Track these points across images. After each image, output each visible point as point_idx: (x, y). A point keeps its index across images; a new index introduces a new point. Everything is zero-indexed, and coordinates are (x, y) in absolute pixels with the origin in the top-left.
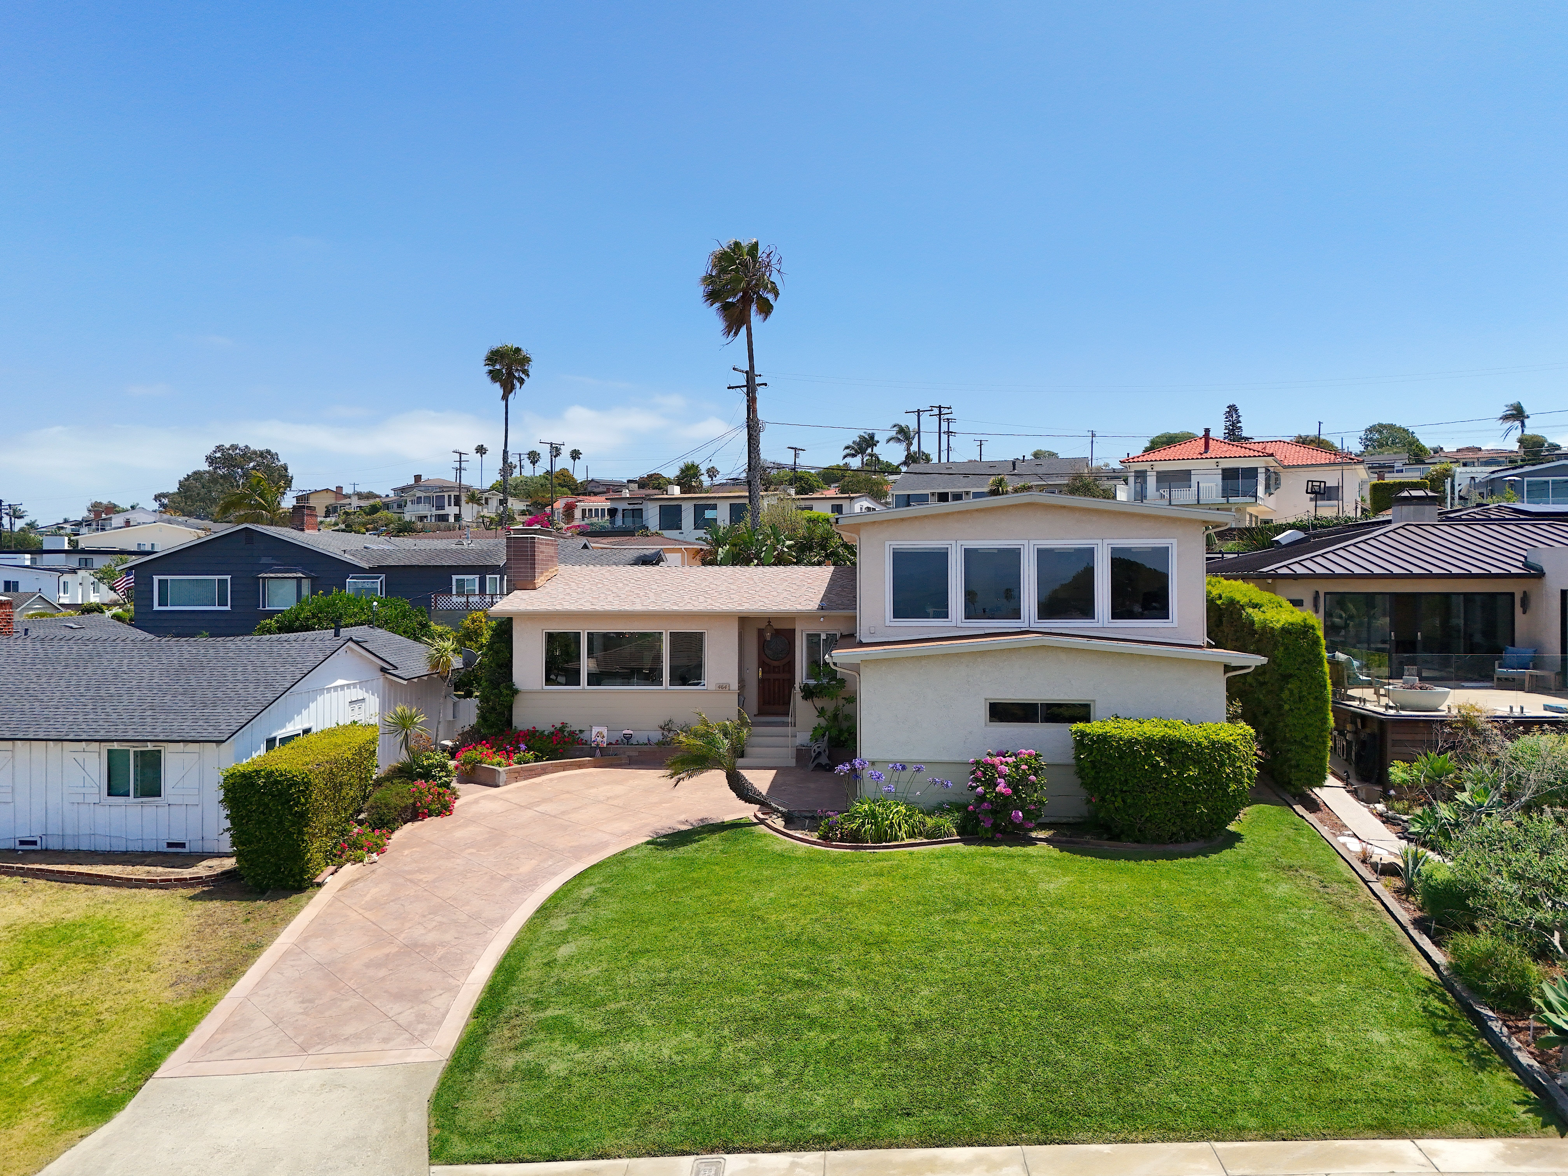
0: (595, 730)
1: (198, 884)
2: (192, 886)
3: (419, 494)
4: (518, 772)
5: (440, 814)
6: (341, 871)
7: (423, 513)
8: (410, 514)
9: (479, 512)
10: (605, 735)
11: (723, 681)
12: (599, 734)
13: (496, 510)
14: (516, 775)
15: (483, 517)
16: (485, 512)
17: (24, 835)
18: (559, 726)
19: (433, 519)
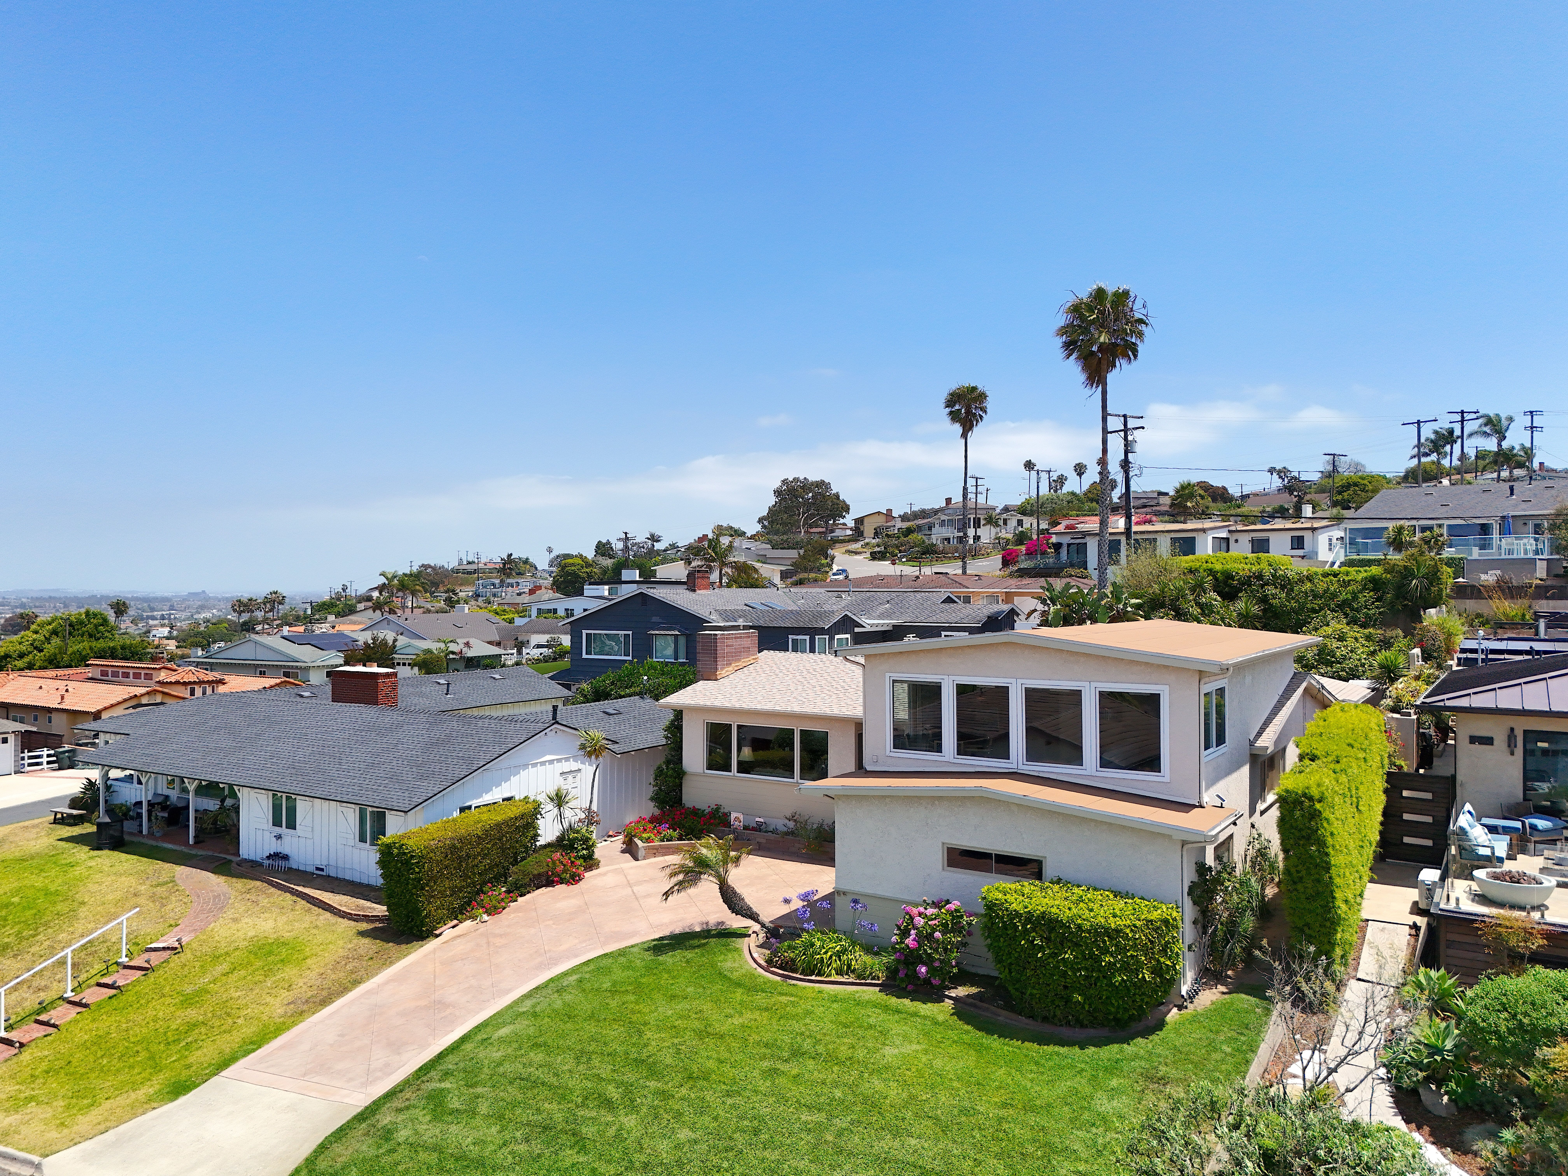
0: (736, 814)
1: (377, 920)
2: (372, 922)
3: (943, 517)
4: (657, 849)
5: (568, 883)
6: (461, 925)
7: (947, 535)
8: (938, 535)
9: (997, 533)
10: (743, 820)
12: (738, 818)
13: (1015, 530)
14: (655, 851)
15: (999, 538)
16: (1003, 534)
17: (318, 863)
19: (955, 540)
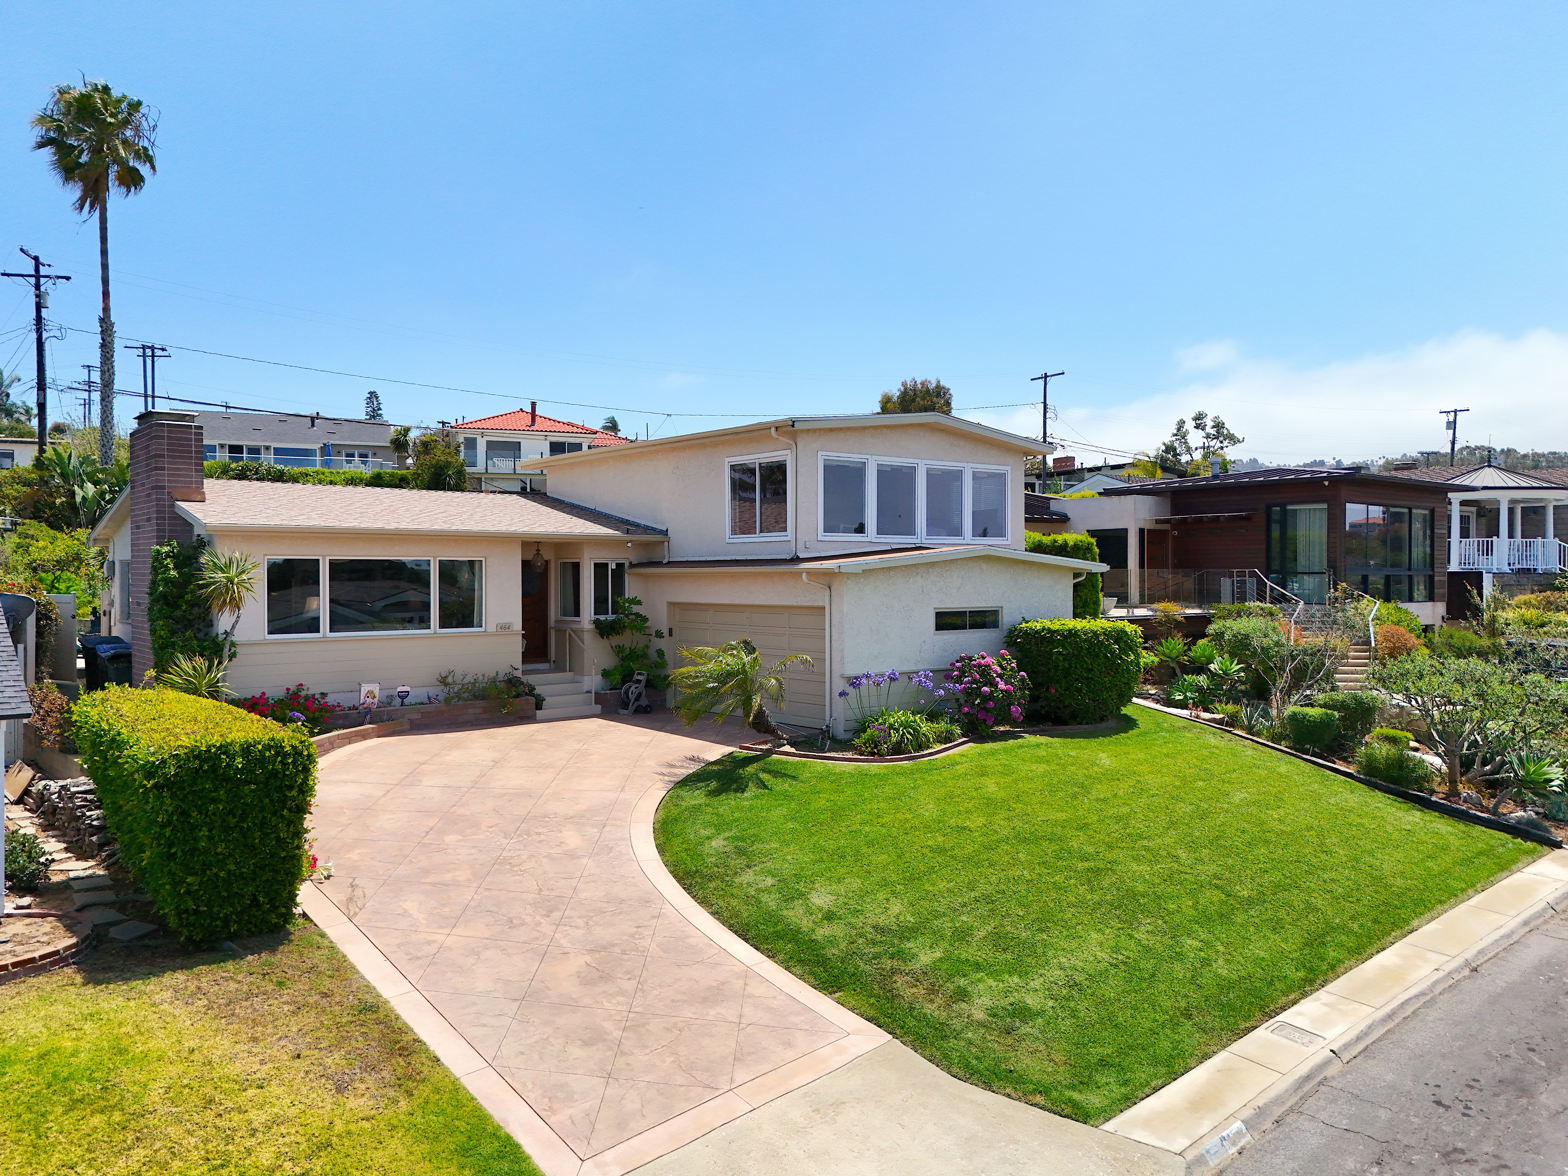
0: (365, 688)
10: (377, 694)
11: (504, 620)
12: (370, 694)
18: (293, 688)
